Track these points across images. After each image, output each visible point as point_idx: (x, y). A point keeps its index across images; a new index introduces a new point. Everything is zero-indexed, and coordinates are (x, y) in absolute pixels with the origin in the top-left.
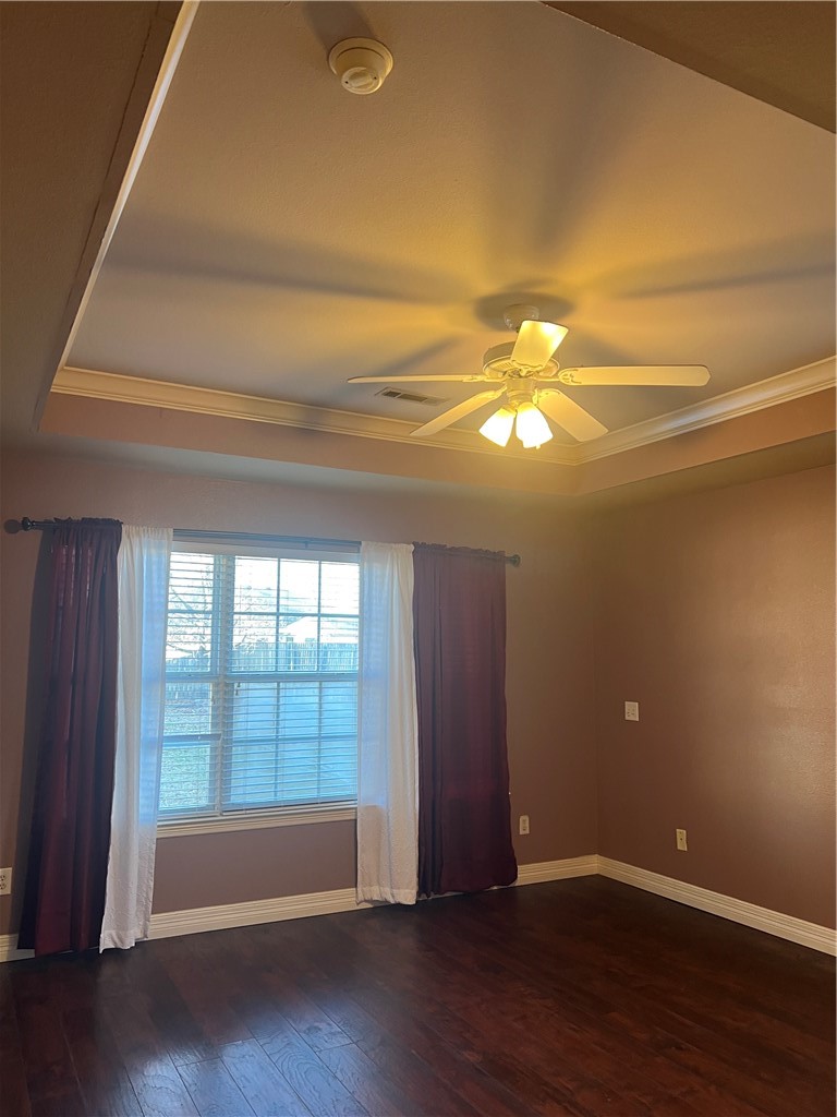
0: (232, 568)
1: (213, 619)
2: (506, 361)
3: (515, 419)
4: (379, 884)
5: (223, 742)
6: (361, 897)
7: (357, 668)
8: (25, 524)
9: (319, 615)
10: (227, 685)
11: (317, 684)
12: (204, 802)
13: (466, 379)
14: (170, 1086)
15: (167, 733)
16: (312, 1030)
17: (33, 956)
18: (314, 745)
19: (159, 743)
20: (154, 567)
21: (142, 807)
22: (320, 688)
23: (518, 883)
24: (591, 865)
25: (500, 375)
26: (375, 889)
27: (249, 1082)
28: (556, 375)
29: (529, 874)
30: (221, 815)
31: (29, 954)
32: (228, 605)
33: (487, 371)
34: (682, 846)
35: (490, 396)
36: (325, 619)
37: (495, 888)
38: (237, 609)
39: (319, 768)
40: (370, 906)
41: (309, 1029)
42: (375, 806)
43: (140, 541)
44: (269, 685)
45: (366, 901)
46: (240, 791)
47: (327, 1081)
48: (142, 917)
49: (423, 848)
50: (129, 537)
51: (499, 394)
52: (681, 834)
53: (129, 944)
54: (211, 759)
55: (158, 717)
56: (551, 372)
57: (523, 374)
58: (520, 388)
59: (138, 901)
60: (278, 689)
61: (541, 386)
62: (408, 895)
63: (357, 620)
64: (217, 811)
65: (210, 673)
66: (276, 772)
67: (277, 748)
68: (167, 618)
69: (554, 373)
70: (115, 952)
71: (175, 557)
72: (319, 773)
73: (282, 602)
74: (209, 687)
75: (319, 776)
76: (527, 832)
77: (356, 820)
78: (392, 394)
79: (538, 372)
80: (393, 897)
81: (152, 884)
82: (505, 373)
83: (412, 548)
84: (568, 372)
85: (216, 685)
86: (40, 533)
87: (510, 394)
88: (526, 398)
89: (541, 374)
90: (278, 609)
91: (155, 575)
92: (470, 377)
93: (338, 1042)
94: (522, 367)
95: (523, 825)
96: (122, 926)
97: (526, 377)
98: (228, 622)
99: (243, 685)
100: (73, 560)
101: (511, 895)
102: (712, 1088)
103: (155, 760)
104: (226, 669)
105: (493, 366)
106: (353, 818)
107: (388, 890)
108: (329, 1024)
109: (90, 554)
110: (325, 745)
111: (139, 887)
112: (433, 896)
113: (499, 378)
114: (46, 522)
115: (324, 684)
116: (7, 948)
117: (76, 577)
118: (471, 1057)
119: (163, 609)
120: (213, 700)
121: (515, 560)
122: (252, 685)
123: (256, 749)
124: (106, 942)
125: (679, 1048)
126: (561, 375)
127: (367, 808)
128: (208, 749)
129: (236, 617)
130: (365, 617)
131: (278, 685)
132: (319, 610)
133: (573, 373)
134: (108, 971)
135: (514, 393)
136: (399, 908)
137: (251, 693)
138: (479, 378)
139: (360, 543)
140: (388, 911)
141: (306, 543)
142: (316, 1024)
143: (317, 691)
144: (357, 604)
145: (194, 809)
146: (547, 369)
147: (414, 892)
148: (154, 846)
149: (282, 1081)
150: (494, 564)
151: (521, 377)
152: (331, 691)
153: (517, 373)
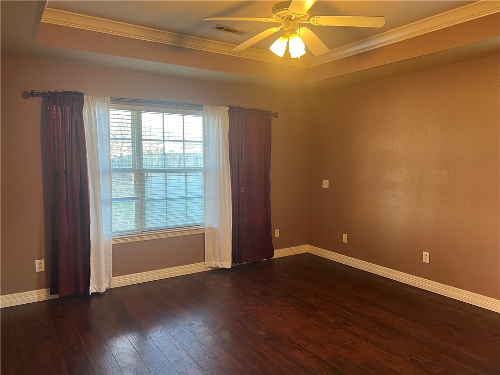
0: (140, 117)
1: (132, 143)
2: (285, 11)
3: (288, 43)
4: (215, 260)
5: (141, 201)
6: (207, 266)
7: (202, 166)
8: (33, 94)
9: (184, 141)
10: (141, 174)
11: (184, 174)
12: (134, 228)
13: (264, 20)
14: (129, 352)
15: (114, 197)
16: (191, 325)
17: (58, 297)
18: (184, 201)
19: (111, 201)
20: (102, 117)
21: (105, 231)
22: (186, 176)
23: (274, 257)
24: (305, 249)
25: (280, 19)
26: (213, 262)
27: (165, 348)
28: (309, 20)
29: (278, 253)
30: (142, 233)
31: (57, 296)
32: (139, 136)
33: (274, 16)
34: (345, 240)
35: (274, 30)
36: (187, 143)
37: (264, 260)
38: (144, 137)
39: (187, 212)
40: (211, 269)
41: (189, 324)
42: (212, 227)
43: (94, 104)
44: (161, 174)
45: (209, 267)
46: (150, 222)
47: (200, 346)
48: (108, 279)
49: (234, 244)
50: (88, 101)
51: (279, 29)
52: (345, 236)
53: (103, 290)
54: (136, 208)
55: (109, 190)
56: (306, 18)
57: (293, 19)
58: (290, 26)
59: (106, 272)
60: (166, 176)
61: (301, 25)
62: (228, 265)
63: (202, 143)
64: (139, 232)
65: (133, 169)
66: (167, 213)
67: (166, 203)
68: (110, 142)
69: (307, 18)
70: (97, 294)
71: (112, 112)
72: (186, 214)
73: (165, 134)
74: (132, 175)
75: (187, 215)
76: (278, 236)
77: (204, 234)
78: (220, 28)
79: (300, 18)
80: (221, 265)
81: (112, 264)
82: (283, 17)
83: (228, 108)
84: (315, 18)
85: (136, 174)
86: (41, 99)
87: (285, 29)
88: (293, 32)
89: (301, 19)
90: (164, 138)
91: (102, 121)
92: (266, 19)
93: (203, 329)
94: (293, 15)
95: (277, 233)
96: (99, 283)
97: (293, 20)
98: (140, 144)
99: (149, 174)
100: (60, 113)
101: (271, 263)
102: (363, 342)
103: (109, 209)
104: (140, 167)
105: (278, 13)
106: (203, 232)
107: (219, 262)
108: (198, 322)
109: (68, 110)
110: (189, 201)
111: (106, 266)
112: (238, 264)
113: (280, 20)
114: (44, 93)
115: (187, 174)
116: (45, 294)
117: (62, 121)
118: (262, 333)
119: (107, 138)
120: (135, 181)
121: (276, 115)
122: (153, 174)
123: (157, 203)
124: (92, 290)
125: (348, 325)
126: (311, 20)
127: (209, 228)
128: (134, 204)
129: (143, 142)
130: (205, 143)
131: (166, 174)
132: (184, 139)
133: (318, 19)
134: (94, 302)
135: (287, 29)
136: (224, 270)
137: (153, 178)
138: (271, 20)
139: (203, 106)
140: (219, 271)
141: (176, 105)
142: (193, 322)
143: (184, 177)
144: (202, 136)
145: (129, 231)
146: (305, 16)
147: (231, 263)
148: (111, 248)
149: (180, 347)
150: (265, 117)
151: (291, 20)
152: (191, 177)
153: (289, 18)
